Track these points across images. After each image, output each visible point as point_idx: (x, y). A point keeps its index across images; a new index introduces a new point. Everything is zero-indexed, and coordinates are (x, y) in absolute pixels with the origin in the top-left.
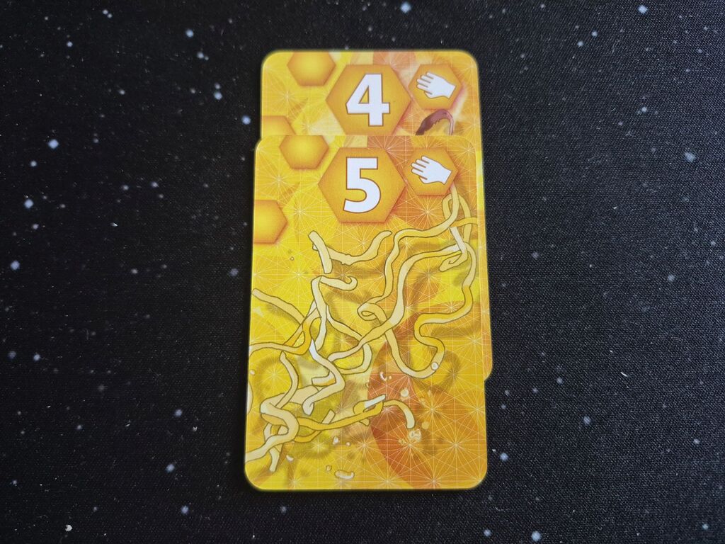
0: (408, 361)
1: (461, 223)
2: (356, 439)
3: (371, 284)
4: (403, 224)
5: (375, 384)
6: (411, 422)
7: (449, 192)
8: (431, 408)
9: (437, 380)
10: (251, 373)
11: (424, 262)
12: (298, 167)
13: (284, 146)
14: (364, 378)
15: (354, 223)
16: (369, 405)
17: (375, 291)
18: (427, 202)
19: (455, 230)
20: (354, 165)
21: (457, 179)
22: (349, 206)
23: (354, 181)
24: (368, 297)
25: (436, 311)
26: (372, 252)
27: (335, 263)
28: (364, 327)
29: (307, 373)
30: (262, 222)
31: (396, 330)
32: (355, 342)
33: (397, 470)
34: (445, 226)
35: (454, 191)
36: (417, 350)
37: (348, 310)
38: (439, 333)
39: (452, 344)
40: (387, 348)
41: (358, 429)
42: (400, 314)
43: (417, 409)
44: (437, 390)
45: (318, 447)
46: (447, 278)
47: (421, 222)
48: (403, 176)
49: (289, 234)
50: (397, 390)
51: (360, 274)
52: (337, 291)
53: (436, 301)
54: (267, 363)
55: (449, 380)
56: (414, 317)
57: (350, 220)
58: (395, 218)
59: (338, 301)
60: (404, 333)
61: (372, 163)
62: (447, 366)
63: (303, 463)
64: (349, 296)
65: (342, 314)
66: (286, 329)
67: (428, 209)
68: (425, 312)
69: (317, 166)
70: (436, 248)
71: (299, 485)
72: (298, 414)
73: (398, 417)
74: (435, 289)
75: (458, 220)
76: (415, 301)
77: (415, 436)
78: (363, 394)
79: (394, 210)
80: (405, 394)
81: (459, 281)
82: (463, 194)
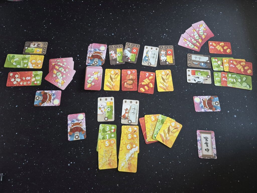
2: (107, 165)
3: (108, 152)
4: (110, 147)
5: (109, 160)
8: (113, 162)
9: (113, 159)
10: (99, 160)
11: (112, 150)
14: (108, 160)
16: (108, 162)
22: (106, 145)
25: (113, 154)
27: (105, 150)
28: (108, 156)
29: (103, 160)
31: (110, 156)
32: (107, 157)
36: (112, 157)
37: (106, 154)
38: (113, 156)
39: (114, 156)
40: (109, 157)
42: (110, 154)
43: (112, 162)
44: (113, 160)
45: (104, 166)
46: (114, 151)
47: (112, 146)
48: (110, 142)
49: (101, 148)
51: (107, 151)
52: (105, 153)
55: (114, 159)
57: (106, 147)
59: (105, 154)
60: (111, 156)
61: (108, 142)
63: (103, 167)
65: (106, 155)
66: (101, 156)
69: (103, 142)
70: (113, 148)
71: (103, 169)
72: (103, 163)
73: (110, 163)
74: (113, 152)
77: (112, 164)
78: (108, 161)
79: (110, 145)
81: (115, 151)
82: (115, 144)
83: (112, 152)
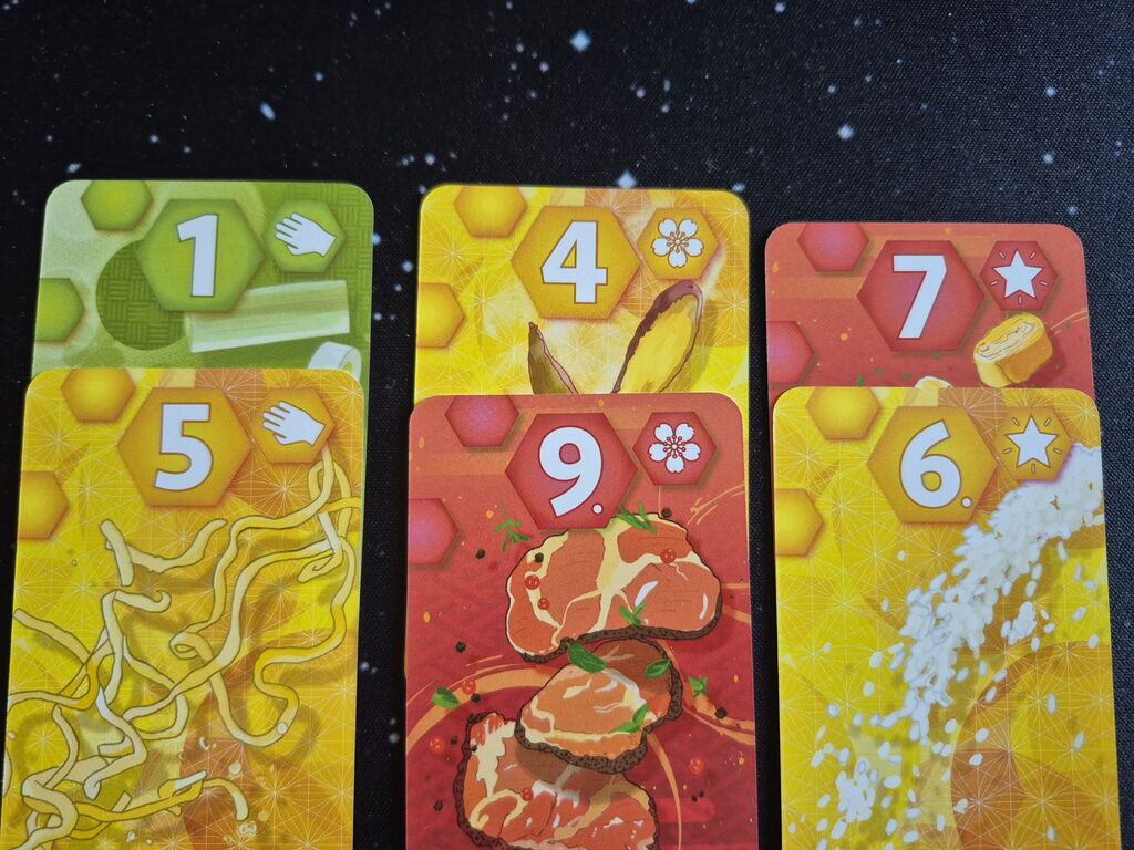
0: (242, 721)
1: (335, 507)
2: (162, 835)
3: (190, 604)
4: (245, 508)
5: (192, 755)
6: (242, 810)
7: (318, 458)
8: (273, 791)
9: (284, 750)
10: (9, 735)
11: (273, 568)
12: (87, 420)
13: (67, 387)
14: (175, 746)
15: (169, 507)
16: (182, 785)
17: (197, 614)
18: (284, 474)
19: (324, 518)
20: (174, 415)
21: (331, 438)
22: (164, 481)
23: (172, 441)
24: (186, 623)
25: (288, 644)
26: (194, 553)
27: (138, 570)
28: (177, 669)
29: (92, 738)
30: (31, 505)
31: (226, 674)
32: (163, 693)
34: (309, 511)
35: (327, 457)
36: (256, 705)
37: (155, 643)
38: (292, 679)
39: (309, 696)
40: (211, 701)
41: (165, 820)
42: (233, 649)
43: (252, 793)
44: (284, 765)
45: (107, 845)
46: (308, 594)
47: (273, 505)
49: (71, 526)
50: (224, 764)
51: (175, 587)
52: (138, 613)
53: (289, 629)
54: (32, 722)
55: (303, 749)
56: (255, 654)
57: (162, 503)
58: (234, 500)
59: (140, 629)
60: (238, 679)
61: (200, 412)
62: (300, 729)
64: (158, 622)
65: (145, 648)
66: (63, 671)
67: (285, 485)
68: (271, 646)
69: (116, 417)
70: (293, 547)
72: (77, 798)
73: (223, 803)
74: (289, 609)
75: (330, 502)
76: (257, 630)
77: (248, 831)
78: (174, 770)
79: (232, 486)
80: (235, 770)
81: (327, 597)
82: (342, 461)
83: (261, 612)
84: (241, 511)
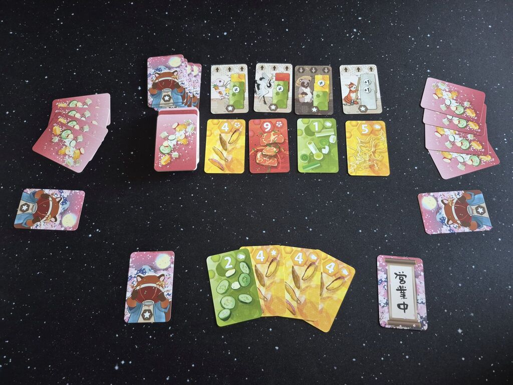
0: (375, 157)
2: (367, 168)
3: (368, 145)
5: (369, 160)
6: (376, 166)
8: (379, 164)
11: (377, 141)
12: (353, 126)
14: (368, 159)
15: (364, 135)
16: (369, 163)
17: (368, 146)
21: (382, 128)
22: (363, 132)
23: (363, 128)
24: (367, 147)
25: (379, 149)
26: (367, 140)
27: (361, 141)
28: (367, 151)
29: (357, 158)
30: (347, 135)
31: (372, 152)
32: (365, 154)
33: (374, 173)
36: (376, 155)
37: (364, 149)
38: (380, 152)
39: (383, 154)
40: (371, 155)
41: (367, 167)
42: (373, 149)
43: (377, 164)
44: (380, 161)
45: (360, 169)
46: (381, 144)
47: (376, 135)
48: (372, 127)
49: (352, 136)
50: (373, 161)
51: (366, 143)
53: (379, 147)
54: (351, 157)
55: (382, 159)
56: (376, 150)
59: (362, 147)
60: (374, 152)
61: (366, 125)
62: (382, 158)
63: (358, 172)
64: (363, 146)
66: (353, 151)
67: (377, 133)
68: (378, 149)
70: (379, 139)
71: (357, 175)
72: (357, 164)
73: (374, 165)
74: (379, 145)
76: (376, 147)
77: (377, 168)
78: (367, 162)
79: (371, 133)
80: (375, 162)
81: (383, 144)
82: (383, 130)
83: (376, 146)
84: (372, 136)
